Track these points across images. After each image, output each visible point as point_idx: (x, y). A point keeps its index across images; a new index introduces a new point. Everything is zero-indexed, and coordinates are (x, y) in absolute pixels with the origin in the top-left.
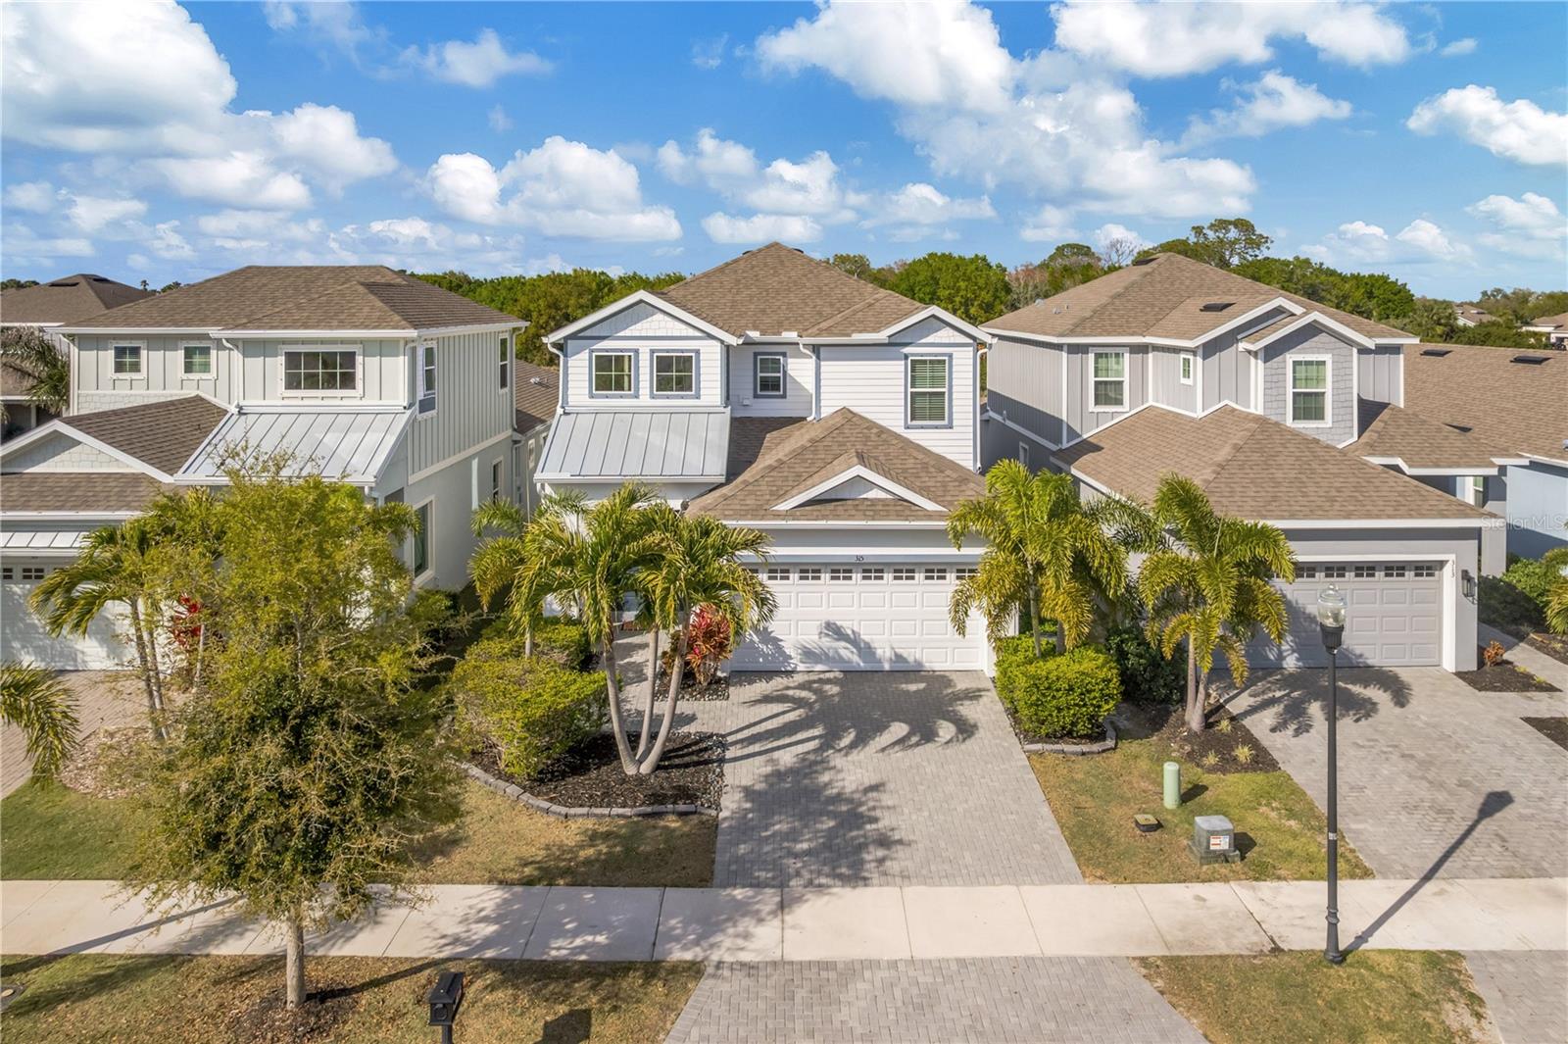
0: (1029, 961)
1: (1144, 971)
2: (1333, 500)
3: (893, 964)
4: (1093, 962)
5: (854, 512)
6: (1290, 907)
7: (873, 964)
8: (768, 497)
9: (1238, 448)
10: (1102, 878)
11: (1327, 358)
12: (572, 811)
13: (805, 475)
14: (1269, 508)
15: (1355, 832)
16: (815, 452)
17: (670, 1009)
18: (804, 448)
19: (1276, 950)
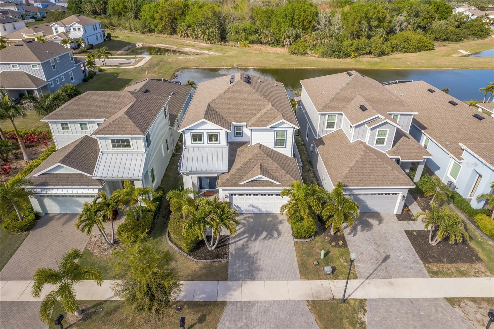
0: (287, 301)
1: (307, 304)
2: (376, 180)
3: (262, 302)
4: (299, 301)
5: (259, 185)
6: (339, 287)
7: (258, 302)
8: (238, 180)
9: (357, 162)
10: (304, 279)
11: (388, 130)
12: (199, 261)
13: (247, 172)
14: (360, 183)
15: (357, 266)
16: (250, 164)
17: (221, 313)
18: (247, 162)
19: (333, 299)
